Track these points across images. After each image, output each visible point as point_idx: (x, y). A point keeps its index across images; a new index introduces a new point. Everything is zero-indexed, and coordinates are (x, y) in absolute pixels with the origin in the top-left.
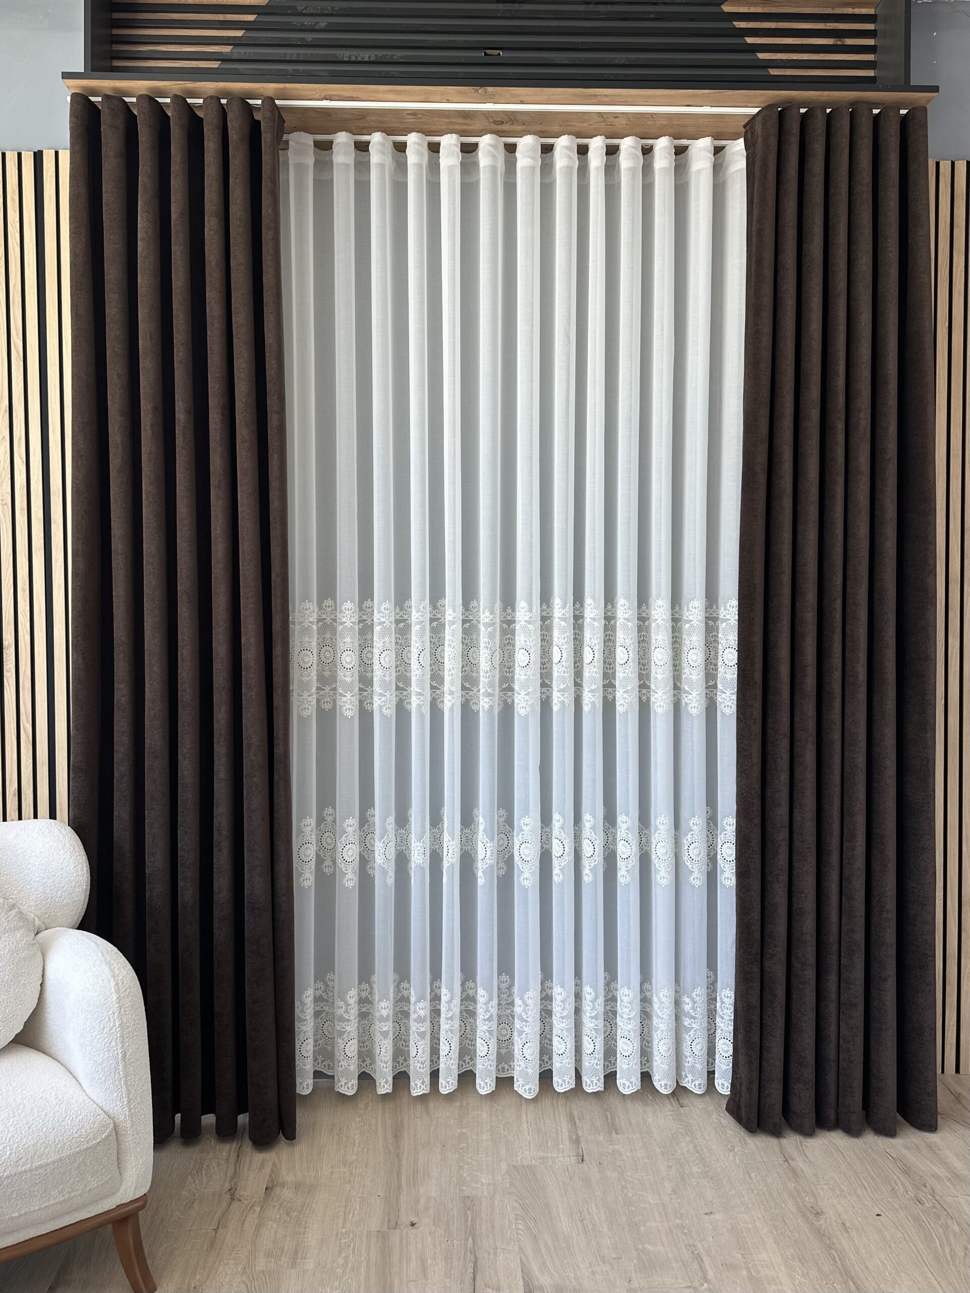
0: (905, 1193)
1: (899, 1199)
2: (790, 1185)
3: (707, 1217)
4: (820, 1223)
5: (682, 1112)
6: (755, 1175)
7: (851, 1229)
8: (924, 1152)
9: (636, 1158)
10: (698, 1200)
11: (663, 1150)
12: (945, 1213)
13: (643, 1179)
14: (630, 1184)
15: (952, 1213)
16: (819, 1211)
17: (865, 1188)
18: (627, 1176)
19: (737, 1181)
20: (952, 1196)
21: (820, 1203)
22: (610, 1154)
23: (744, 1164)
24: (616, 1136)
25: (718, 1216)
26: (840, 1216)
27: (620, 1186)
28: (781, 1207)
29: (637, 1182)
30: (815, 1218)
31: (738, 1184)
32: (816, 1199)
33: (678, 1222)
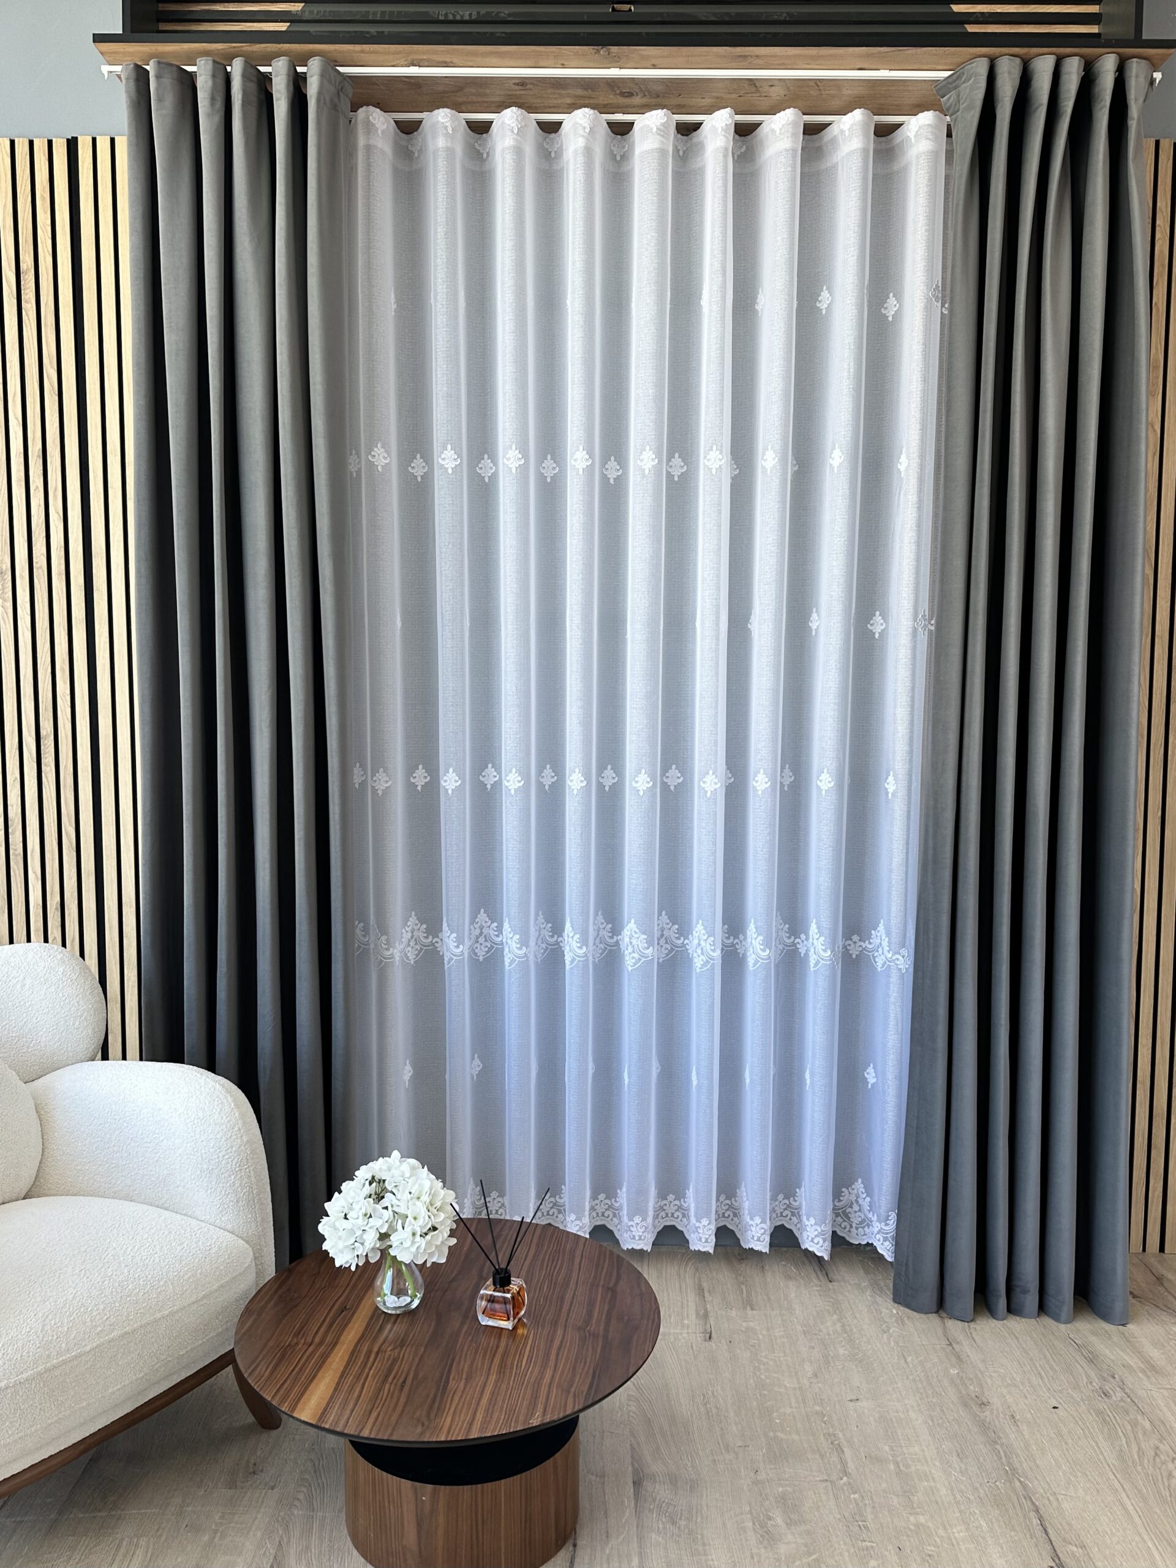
0: (1089, 1385)
1: (1081, 1392)
2: (954, 1371)
3: (852, 1404)
4: (985, 1414)
5: (831, 1287)
6: (912, 1360)
7: (1021, 1422)
8: (1115, 1339)
9: (773, 1338)
10: (842, 1385)
11: (804, 1328)
12: (1135, 1408)
13: (780, 1360)
14: (764, 1364)
15: (1144, 1408)
16: (985, 1401)
17: (1042, 1378)
18: (761, 1356)
19: (890, 1366)
20: (1144, 1389)
21: (986, 1393)
22: (742, 1331)
23: (901, 1346)
24: (749, 1312)
25: (864, 1404)
26: (1009, 1407)
27: (752, 1368)
28: (940, 1395)
29: (771, 1363)
30: (979, 1410)
31: (891, 1368)
32: (982, 1387)
33: (818, 1408)
